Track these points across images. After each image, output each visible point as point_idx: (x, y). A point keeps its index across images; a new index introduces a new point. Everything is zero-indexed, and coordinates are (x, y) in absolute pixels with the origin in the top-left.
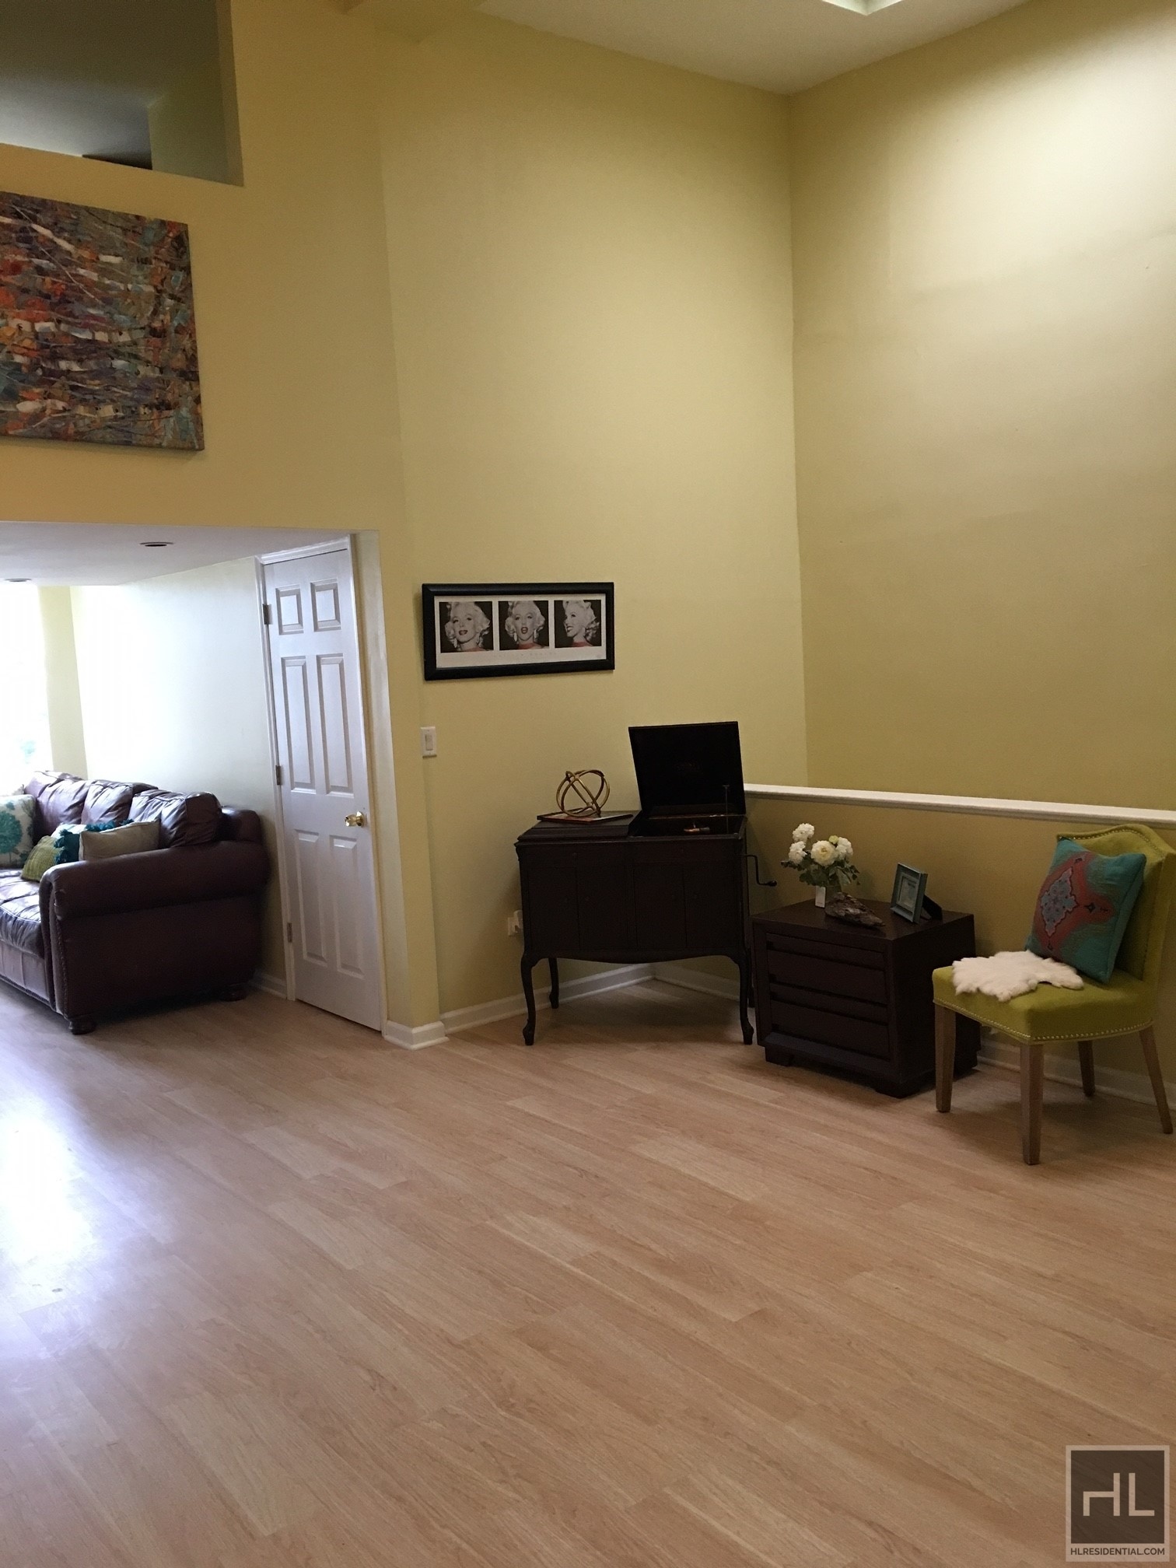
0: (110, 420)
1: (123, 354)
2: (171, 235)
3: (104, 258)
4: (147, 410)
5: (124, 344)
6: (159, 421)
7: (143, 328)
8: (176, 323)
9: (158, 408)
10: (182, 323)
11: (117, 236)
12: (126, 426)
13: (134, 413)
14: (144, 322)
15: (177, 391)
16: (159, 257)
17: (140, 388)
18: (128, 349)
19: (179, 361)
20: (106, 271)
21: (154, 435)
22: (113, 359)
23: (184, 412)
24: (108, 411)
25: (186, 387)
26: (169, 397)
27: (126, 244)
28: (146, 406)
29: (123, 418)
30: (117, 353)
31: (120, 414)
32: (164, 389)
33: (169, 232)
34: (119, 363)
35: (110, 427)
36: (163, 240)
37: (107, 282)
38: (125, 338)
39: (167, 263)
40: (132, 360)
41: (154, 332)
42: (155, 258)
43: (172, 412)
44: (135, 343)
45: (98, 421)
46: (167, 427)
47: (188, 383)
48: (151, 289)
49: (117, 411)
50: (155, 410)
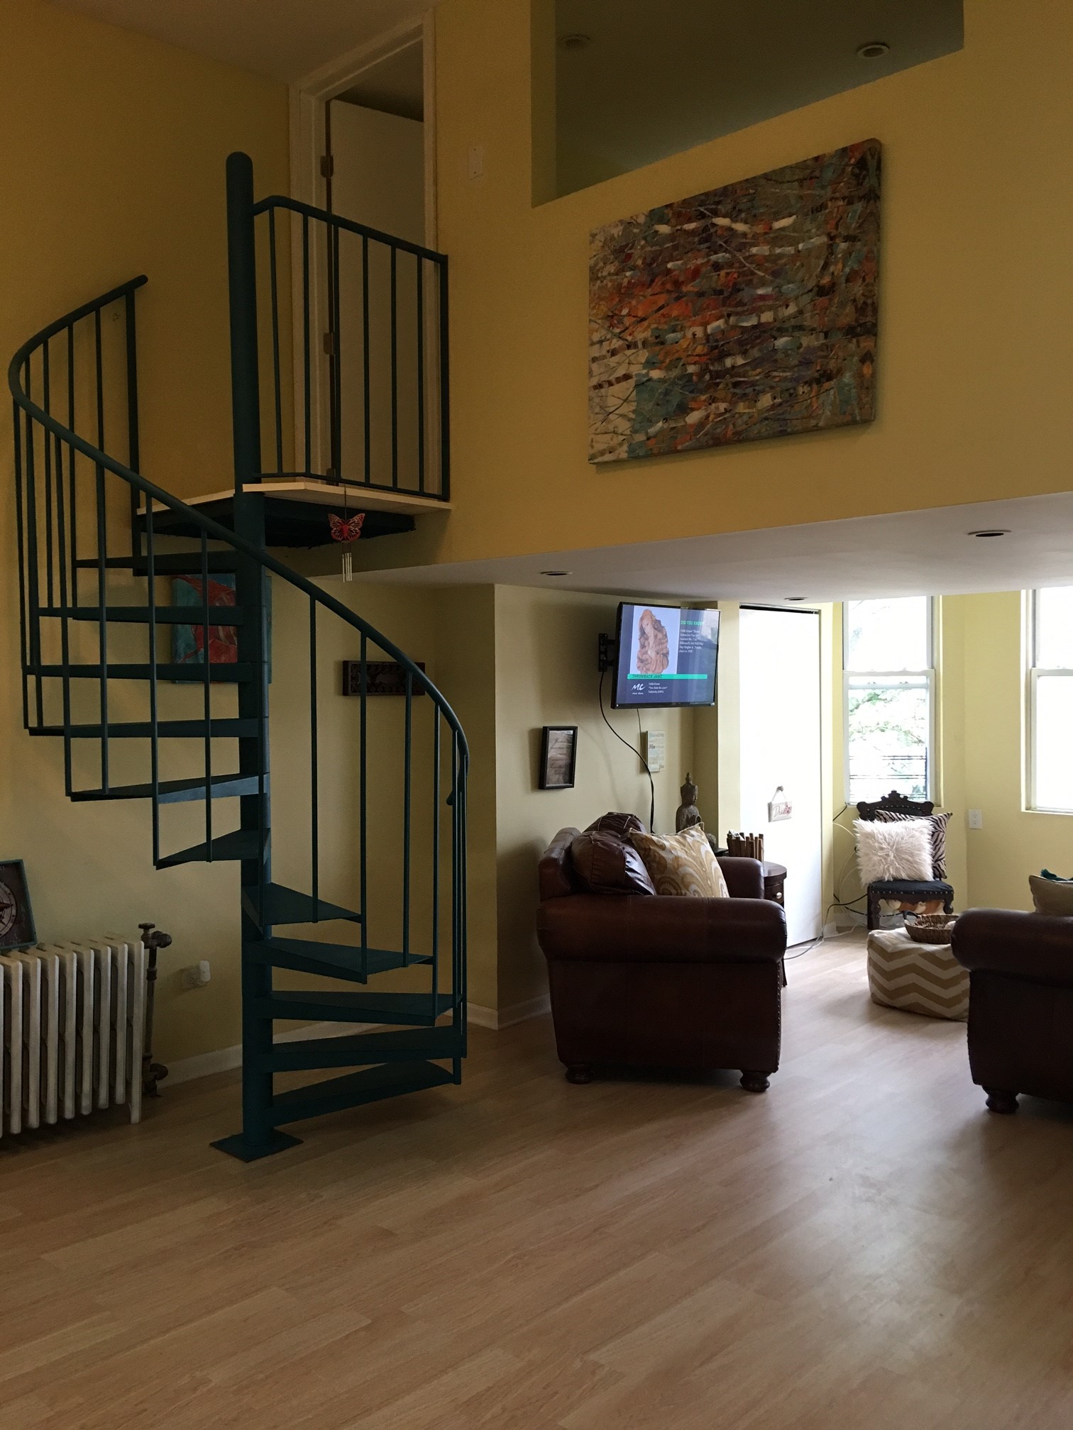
0: (768, 410)
1: (787, 330)
2: (853, 161)
3: (778, 225)
4: (806, 389)
5: (789, 318)
6: (818, 398)
7: (811, 291)
8: (847, 270)
9: (818, 382)
10: (856, 267)
11: (792, 191)
12: (783, 414)
13: (793, 396)
14: (811, 284)
15: (841, 354)
16: (837, 195)
17: (801, 363)
18: (793, 322)
19: (848, 316)
20: (779, 238)
21: (810, 417)
22: (775, 339)
23: (847, 378)
24: (766, 401)
25: (852, 346)
26: (832, 365)
27: (801, 197)
28: (806, 383)
29: (780, 404)
30: (781, 331)
31: (778, 401)
32: (826, 357)
33: (850, 159)
34: (781, 342)
35: (766, 419)
36: (843, 170)
37: (778, 251)
38: (792, 309)
39: (844, 198)
40: (796, 334)
41: (822, 291)
42: (831, 200)
43: (832, 383)
44: (801, 312)
45: (756, 415)
46: (826, 402)
47: (854, 340)
48: (825, 239)
49: (775, 398)
50: (815, 386)
